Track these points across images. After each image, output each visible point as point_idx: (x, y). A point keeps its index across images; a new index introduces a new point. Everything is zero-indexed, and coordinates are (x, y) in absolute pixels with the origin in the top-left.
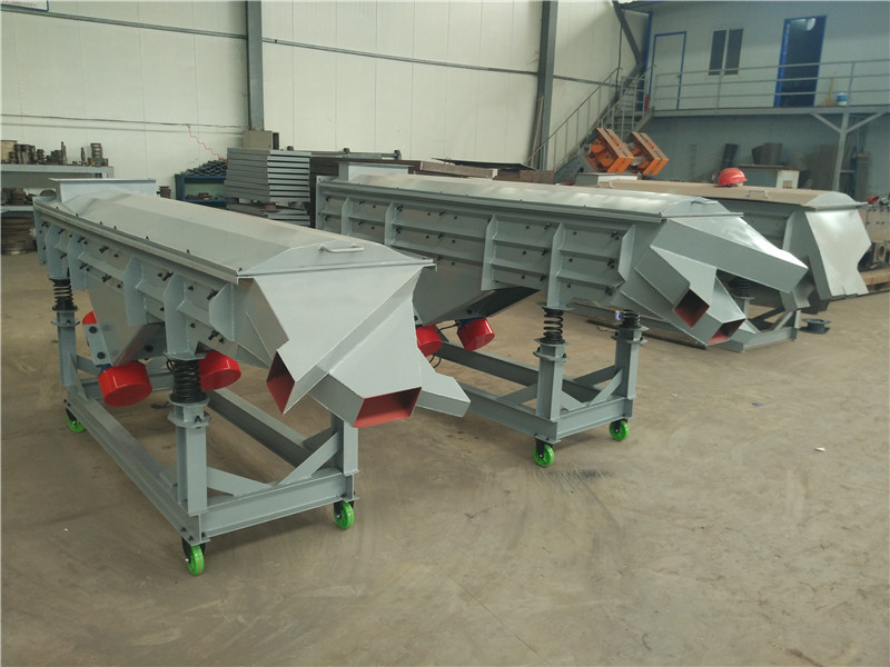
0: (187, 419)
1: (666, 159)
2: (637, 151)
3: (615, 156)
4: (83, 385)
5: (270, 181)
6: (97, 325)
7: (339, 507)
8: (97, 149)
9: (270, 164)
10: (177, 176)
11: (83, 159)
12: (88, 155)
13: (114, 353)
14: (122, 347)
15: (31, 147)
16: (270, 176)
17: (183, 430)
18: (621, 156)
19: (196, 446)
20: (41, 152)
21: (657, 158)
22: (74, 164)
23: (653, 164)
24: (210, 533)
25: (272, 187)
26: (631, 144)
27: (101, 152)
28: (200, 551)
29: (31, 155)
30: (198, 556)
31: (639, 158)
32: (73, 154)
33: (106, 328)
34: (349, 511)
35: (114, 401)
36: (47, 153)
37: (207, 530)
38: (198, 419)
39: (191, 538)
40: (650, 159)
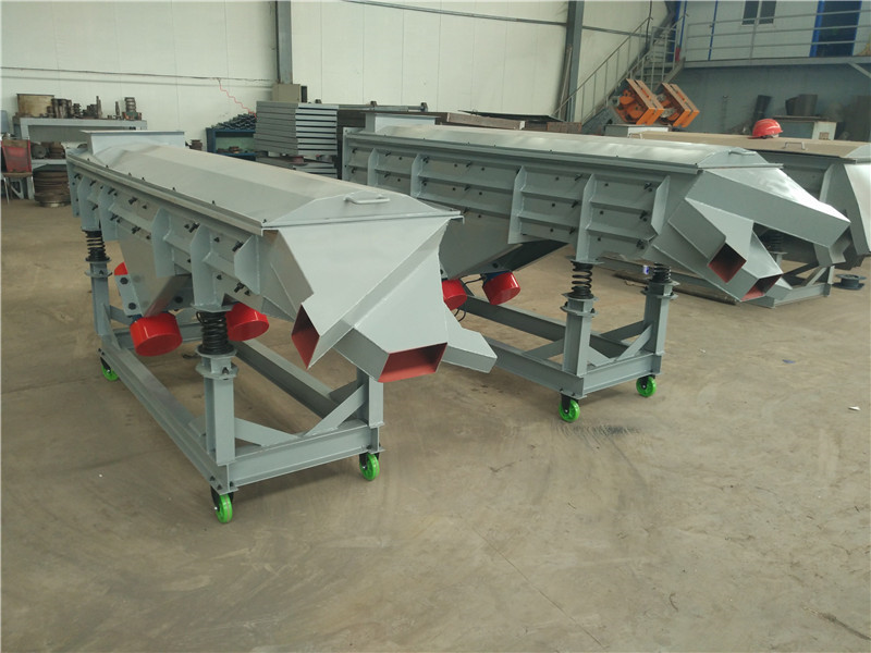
0: (215, 371)
1: (697, 111)
2: (667, 102)
3: (644, 108)
4: (117, 335)
5: (298, 135)
6: (128, 277)
7: (364, 459)
8: (130, 102)
9: (297, 117)
10: (208, 130)
11: (117, 113)
12: (122, 109)
13: (145, 304)
14: (152, 299)
15: (68, 102)
16: (298, 129)
17: (210, 381)
18: (651, 107)
19: (224, 398)
20: (77, 106)
21: (687, 110)
22: (109, 118)
23: (684, 115)
24: (238, 482)
25: (300, 140)
26: (662, 96)
27: (134, 106)
28: (228, 500)
29: (68, 109)
30: (226, 504)
31: (669, 110)
32: (108, 108)
33: (137, 279)
34: (375, 462)
35: (146, 351)
36: (83, 107)
37: (235, 480)
38: (225, 370)
39: (220, 487)
40: (680, 110)
